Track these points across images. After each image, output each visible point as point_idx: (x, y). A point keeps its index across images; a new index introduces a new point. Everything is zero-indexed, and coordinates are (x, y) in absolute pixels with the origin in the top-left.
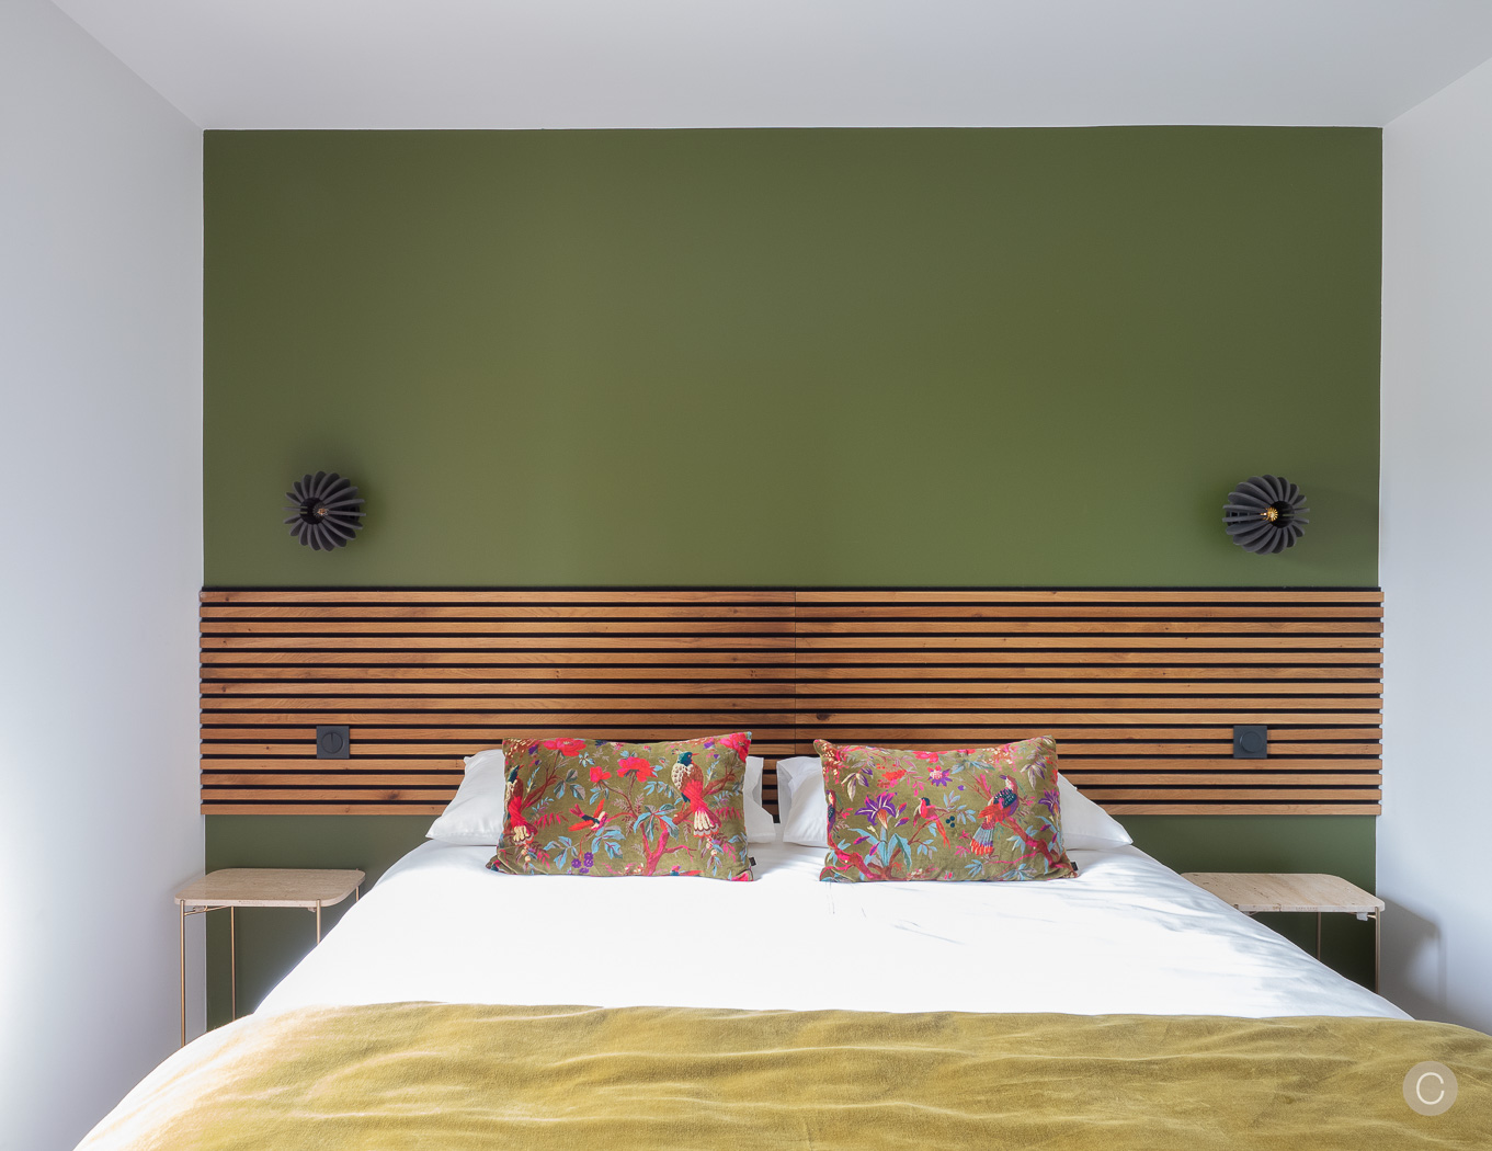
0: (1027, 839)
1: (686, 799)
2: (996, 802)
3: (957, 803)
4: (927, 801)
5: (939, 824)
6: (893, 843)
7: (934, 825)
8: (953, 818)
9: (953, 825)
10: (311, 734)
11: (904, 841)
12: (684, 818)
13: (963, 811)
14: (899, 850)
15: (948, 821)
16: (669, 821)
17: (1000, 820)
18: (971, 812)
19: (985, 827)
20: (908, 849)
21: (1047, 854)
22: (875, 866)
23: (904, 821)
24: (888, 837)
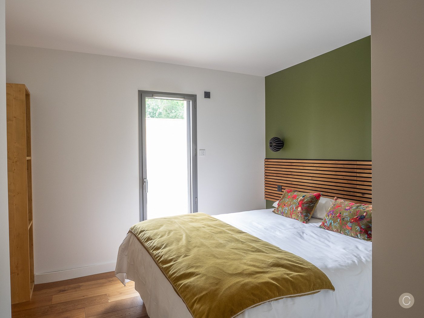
0: (361, 228)
1: (299, 204)
2: (357, 217)
3: (347, 215)
4: (340, 213)
5: (340, 219)
6: (330, 221)
7: (339, 219)
8: (344, 219)
9: (343, 220)
10: (277, 186)
11: (332, 222)
12: (297, 208)
13: (347, 217)
14: (331, 223)
15: (342, 219)
16: (294, 208)
17: (355, 222)
18: (349, 218)
19: (351, 222)
20: (333, 223)
21: (367, 234)
22: (326, 226)
23: (334, 217)
24: (330, 220)
